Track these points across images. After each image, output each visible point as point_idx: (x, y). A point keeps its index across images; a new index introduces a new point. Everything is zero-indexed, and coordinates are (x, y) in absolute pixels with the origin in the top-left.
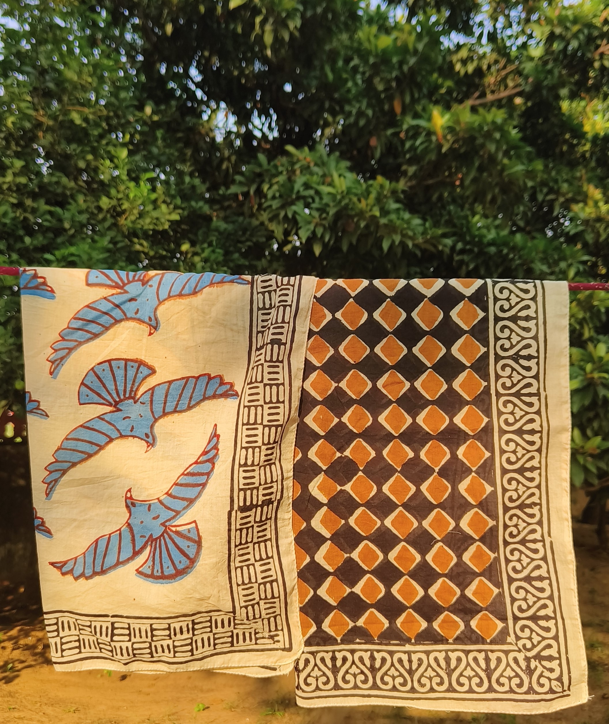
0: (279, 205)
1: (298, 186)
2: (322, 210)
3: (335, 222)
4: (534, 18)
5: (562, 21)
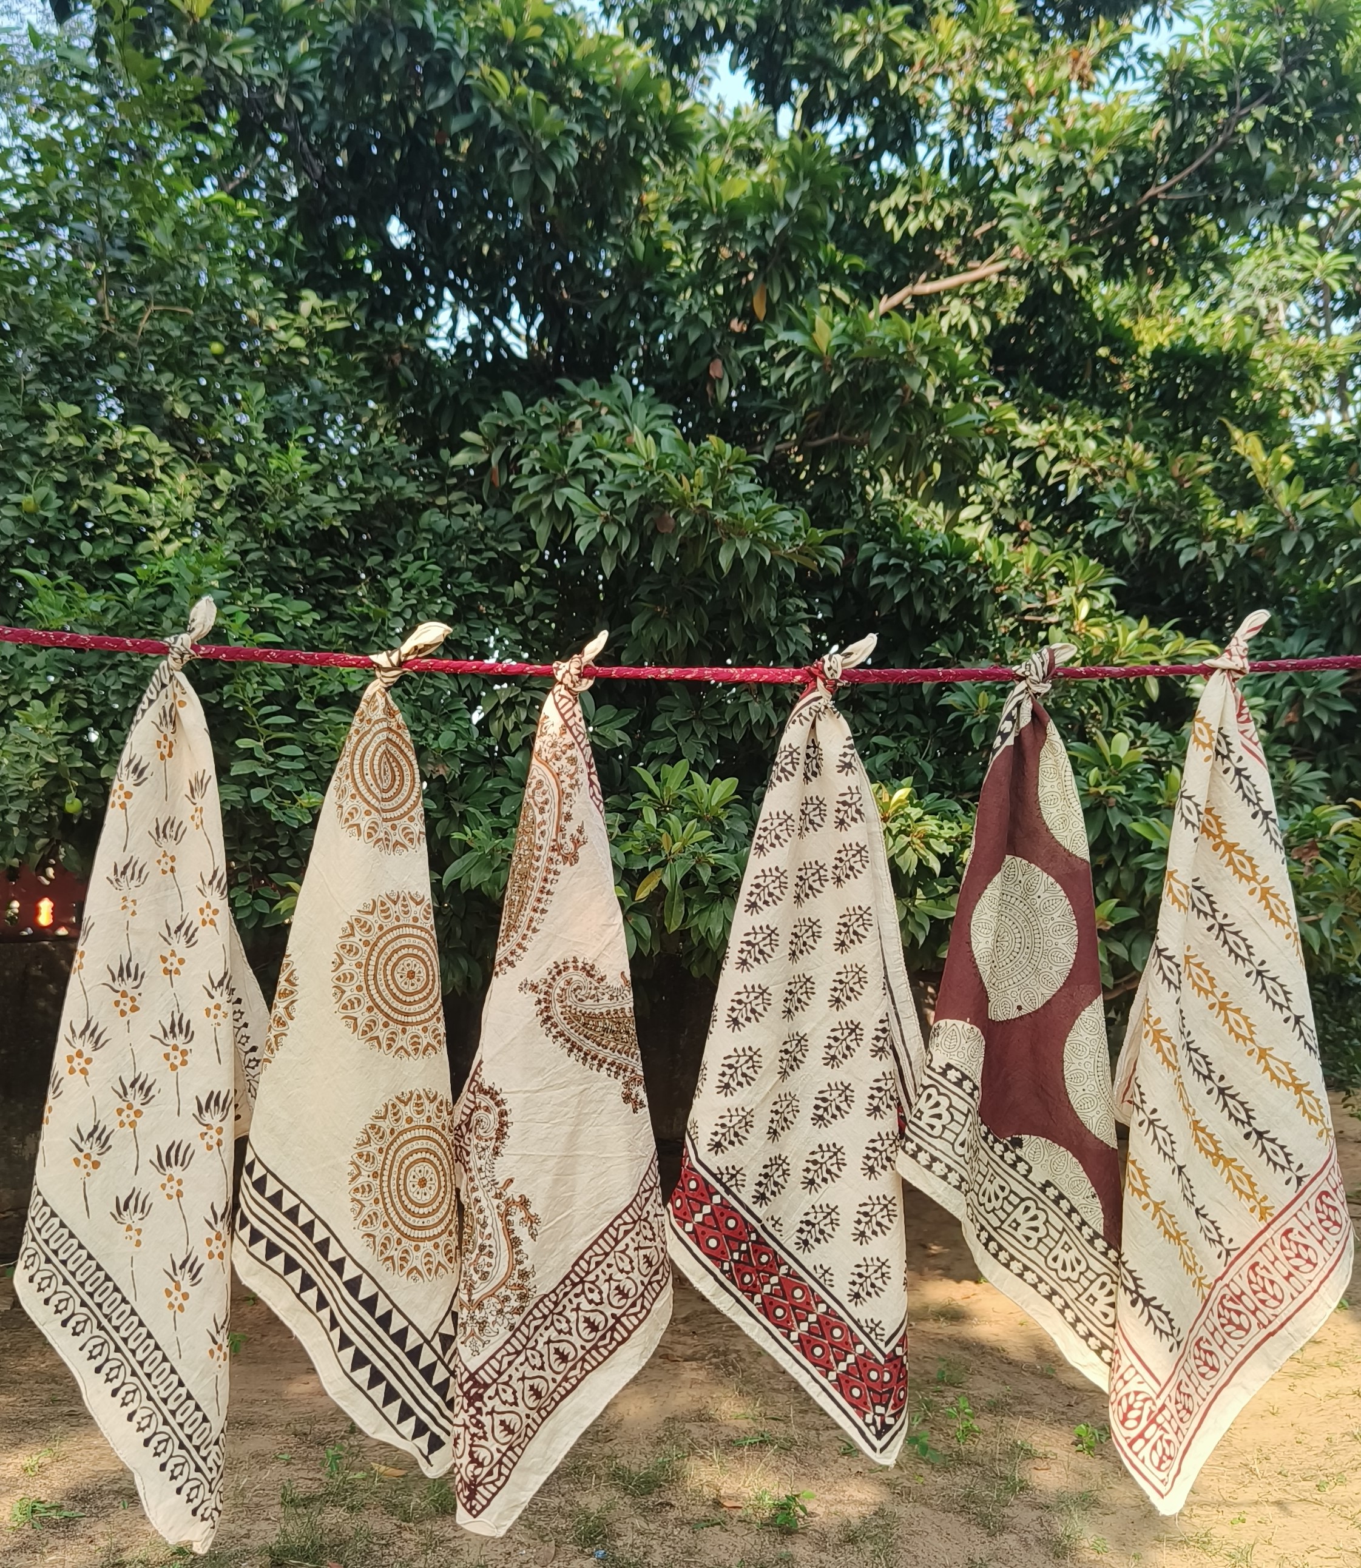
0: (539, 487)
1: (575, 451)
2: (616, 495)
3: (639, 517)
4: (1032, 130)
5: (1075, 141)
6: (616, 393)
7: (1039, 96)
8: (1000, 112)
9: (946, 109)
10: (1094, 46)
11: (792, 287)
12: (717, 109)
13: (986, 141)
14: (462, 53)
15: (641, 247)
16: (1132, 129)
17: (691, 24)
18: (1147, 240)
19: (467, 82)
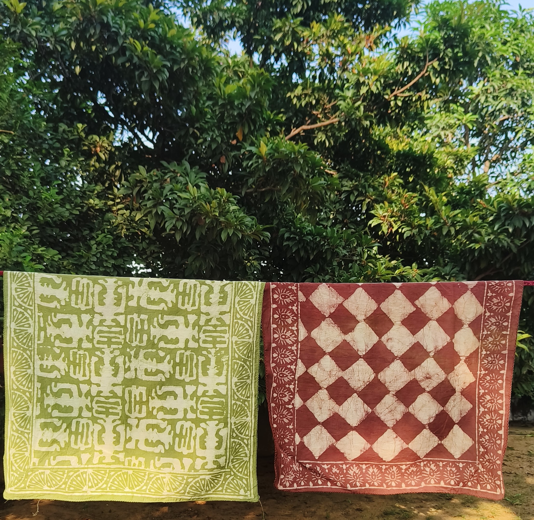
0: (151, 205)
1: (166, 191)
2: (181, 210)
3: (191, 218)
4: (350, 66)
5: (365, 72)
6: (184, 168)
7: (352, 54)
8: (337, 60)
9: (317, 57)
10: (375, 35)
11: (252, 128)
13: (332, 71)
14: (122, 33)
16: (387, 68)
19: (124, 45)
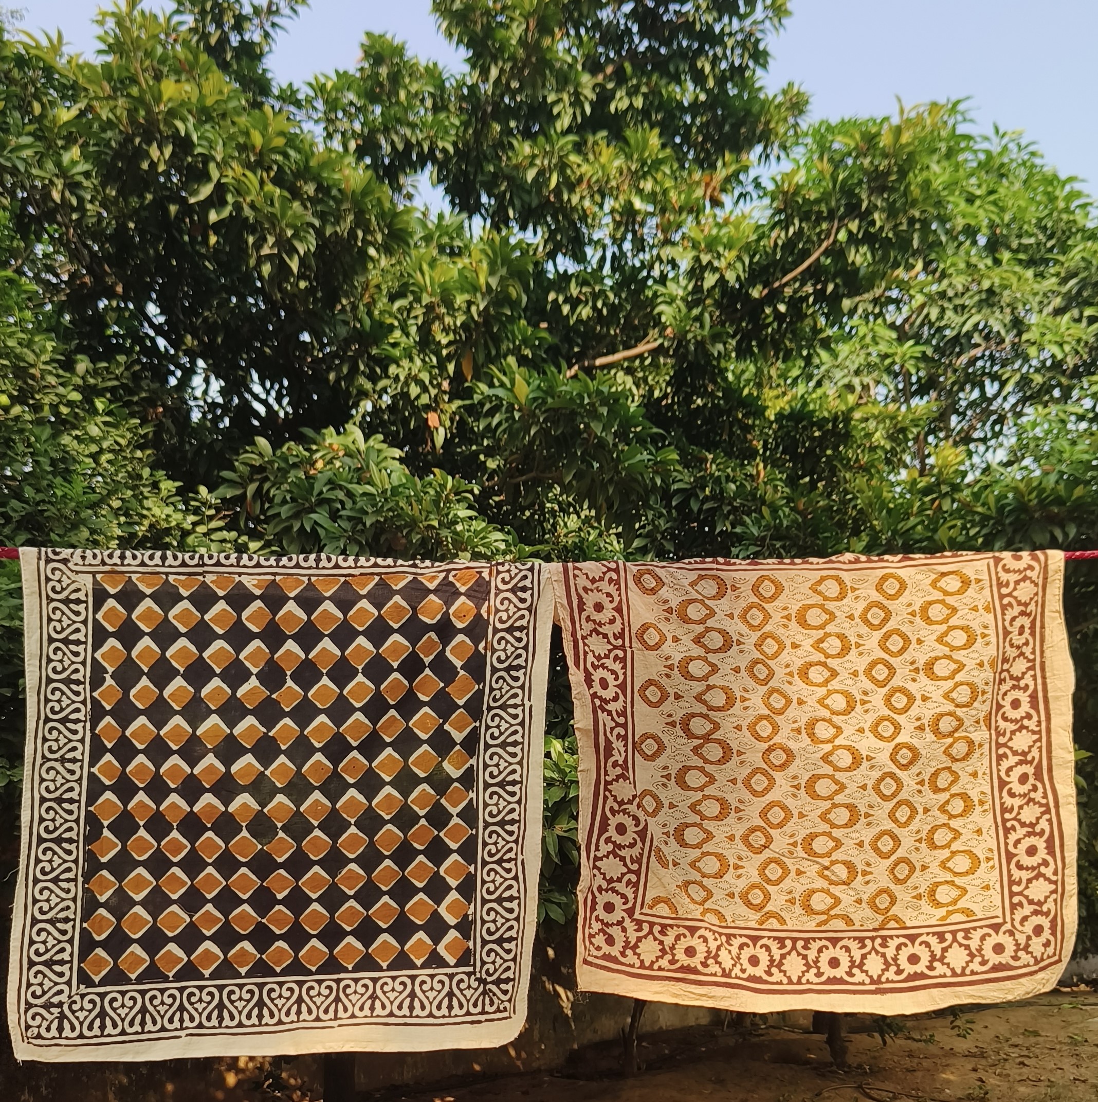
0: (290, 513)
1: (319, 485)
2: (356, 519)
3: (376, 537)
4: (677, 237)
5: (711, 245)
6: (350, 439)
7: (681, 209)
8: (653, 222)
9: (608, 220)
10: (721, 173)
11: (494, 352)
12: (424, 214)
13: (640, 245)
14: (219, 158)
15: (367, 322)
16: (755, 237)
17: (400, 147)
18: (770, 324)
19: (224, 181)
